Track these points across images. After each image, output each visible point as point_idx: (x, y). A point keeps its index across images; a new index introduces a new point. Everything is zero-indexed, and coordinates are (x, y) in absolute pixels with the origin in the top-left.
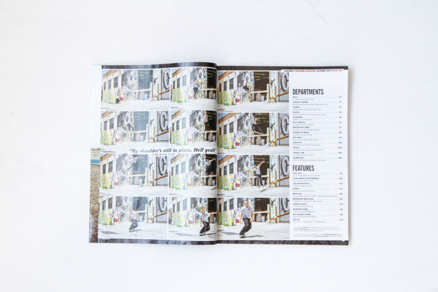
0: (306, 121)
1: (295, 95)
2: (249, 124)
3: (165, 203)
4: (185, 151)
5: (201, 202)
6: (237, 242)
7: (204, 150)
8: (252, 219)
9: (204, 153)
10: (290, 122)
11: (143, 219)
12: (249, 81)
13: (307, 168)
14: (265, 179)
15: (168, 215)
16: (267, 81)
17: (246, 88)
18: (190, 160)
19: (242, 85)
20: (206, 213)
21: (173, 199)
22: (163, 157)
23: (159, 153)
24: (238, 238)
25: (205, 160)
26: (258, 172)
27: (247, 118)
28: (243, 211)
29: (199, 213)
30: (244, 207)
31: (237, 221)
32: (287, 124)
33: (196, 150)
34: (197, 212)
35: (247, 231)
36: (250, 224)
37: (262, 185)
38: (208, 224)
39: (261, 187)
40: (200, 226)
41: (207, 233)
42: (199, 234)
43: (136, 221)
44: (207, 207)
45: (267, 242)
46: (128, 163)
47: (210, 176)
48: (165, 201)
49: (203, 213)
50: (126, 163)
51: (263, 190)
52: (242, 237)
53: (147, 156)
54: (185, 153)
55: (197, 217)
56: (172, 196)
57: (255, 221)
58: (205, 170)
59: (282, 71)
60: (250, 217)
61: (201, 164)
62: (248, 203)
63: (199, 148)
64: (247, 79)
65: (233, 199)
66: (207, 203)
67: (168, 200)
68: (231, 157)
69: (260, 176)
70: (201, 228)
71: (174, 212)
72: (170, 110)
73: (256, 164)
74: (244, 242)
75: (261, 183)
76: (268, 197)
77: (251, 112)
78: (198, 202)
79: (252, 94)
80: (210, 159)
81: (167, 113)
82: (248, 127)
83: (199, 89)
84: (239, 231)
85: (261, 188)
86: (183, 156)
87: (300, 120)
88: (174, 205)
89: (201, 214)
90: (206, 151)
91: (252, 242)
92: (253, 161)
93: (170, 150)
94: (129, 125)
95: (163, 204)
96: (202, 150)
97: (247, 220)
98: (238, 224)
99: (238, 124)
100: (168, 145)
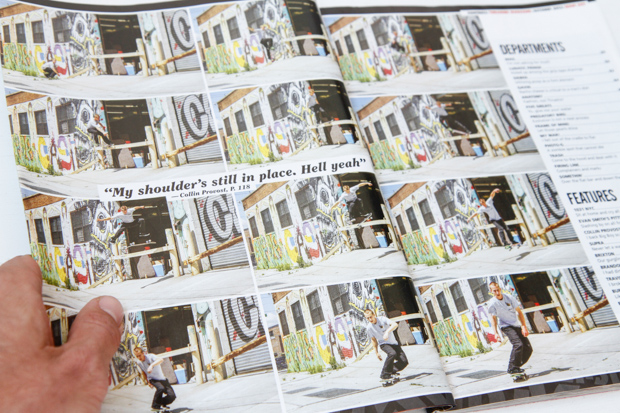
0: (553, 103)
1: (508, 56)
2: (432, 116)
3: (253, 312)
4: (276, 175)
5: (358, 294)
6: (509, 395)
7: (329, 167)
8: (526, 328)
9: (329, 172)
10: (519, 105)
11: (190, 374)
12: (400, 33)
13: (600, 196)
14: (517, 228)
15: (270, 345)
16: (440, 33)
17: (396, 46)
18: (297, 194)
19: (386, 42)
20: (383, 319)
21: (275, 298)
22: (217, 196)
23: (198, 188)
24: (508, 382)
25: (337, 189)
26: (494, 215)
27: (422, 105)
28: (493, 310)
29: (363, 324)
30: (493, 301)
31: (490, 338)
32: (515, 113)
33: (306, 169)
34: (356, 322)
35: (525, 359)
36: (525, 341)
37: (514, 243)
38: (397, 348)
39: (515, 247)
40: (376, 360)
41: (403, 373)
42: (380, 381)
43: (165, 383)
44: (379, 303)
45: (590, 383)
46: (109, 225)
47: (363, 224)
48: (248, 307)
49: (375, 323)
50: (102, 225)
51: (523, 255)
52: (519, 379)
53: (163, 200)
54: (279, 179)
55: (361, 335)
56: (270, 290)
57: (535, 330)
58: (346, 211)
59: (463, 13)
60: (518, 323)
61: (331, 199)
62: (498, 290)
63: (314, 163)
64: (394, 29)
65: (457, 284)
66: (376, 293)
67: (260, 303)
68: (416, 186)
69: (501, 222)
70: (381, 365)
71: (286, 332)
72: (207, 92)
73: (482, 196)
74: (529, 392)
75: (511, 238)
76: (541, 270)
77: (425, 93)
78: (352, 296)
79: (414, 59)
80: (351, 185)
81: (200, 98)
82: (432, 121)
83: (275, 40)
84: (504, 363)
85: (516, 250)
86: (275, 186)
87: (539, 102)
88: (282, 315)
89: (368, 326)
90: (335, 167)
91: (550, 389)
92: (472, 192)
93: (232, 179)
94: (93, 131)
95: (248, 318)
96: (322, 166)
97: (513, 333)
98: (494, 345)
99: (406, 118)
100: (224, 169)
